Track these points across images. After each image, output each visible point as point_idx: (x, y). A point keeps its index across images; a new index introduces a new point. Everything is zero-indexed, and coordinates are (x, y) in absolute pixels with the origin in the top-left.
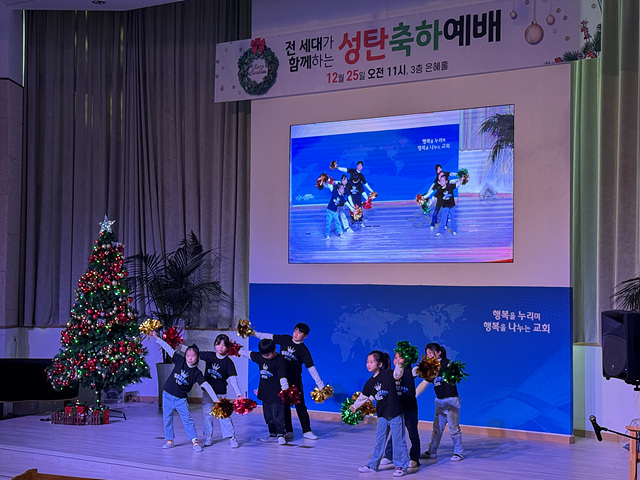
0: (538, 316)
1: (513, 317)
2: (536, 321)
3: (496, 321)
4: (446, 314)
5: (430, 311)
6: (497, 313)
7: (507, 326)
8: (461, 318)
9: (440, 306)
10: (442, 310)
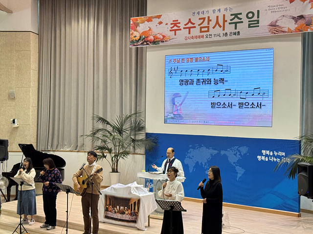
1: (271, 154)
2: (283, 156)
3: (263, 156)
4: (239, 151)
5: (231, 150)
6: (264, 152)
7: (269, 158)
8: (246, 153)
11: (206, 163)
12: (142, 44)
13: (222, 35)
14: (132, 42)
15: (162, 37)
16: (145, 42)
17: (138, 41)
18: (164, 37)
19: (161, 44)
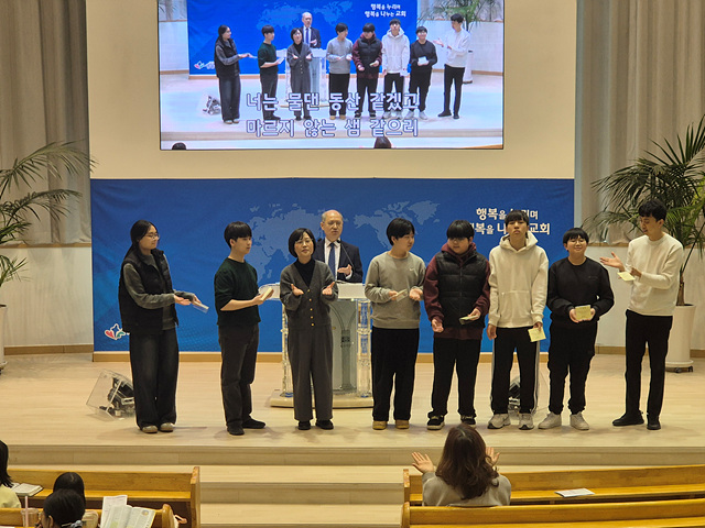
0: (535, 214)
1: (503, 216)
2: (534, 220)
3: (481, 222)
5: (388, 212)
6: (481, 212)
7: (494, 227)
8: (431, 220)
9: (403, 205)
10: (405, 210)
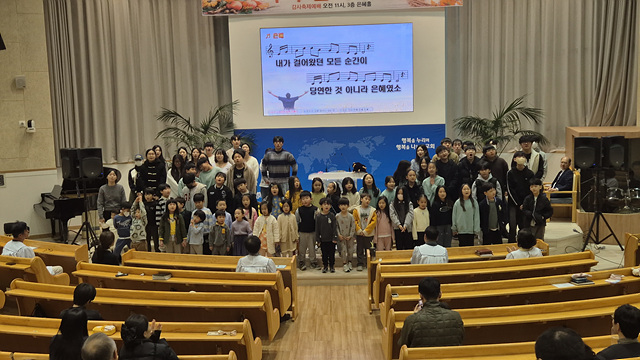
0: (428, 140)
1: (413, 141)
3: (404, 144)
4: (373, 142)
5: (363, 141)
6: (404, 140)
7: (410, 146)
8: (382, 144)
10: (370, 140)
11: (328, 161)
12: (222, 12)
13: (346, 5)
14: (206, 9)
15: (255, 4)
16: (227, 9)
17: (215, 8)
18: (258, 3)
19: (254, 13)
